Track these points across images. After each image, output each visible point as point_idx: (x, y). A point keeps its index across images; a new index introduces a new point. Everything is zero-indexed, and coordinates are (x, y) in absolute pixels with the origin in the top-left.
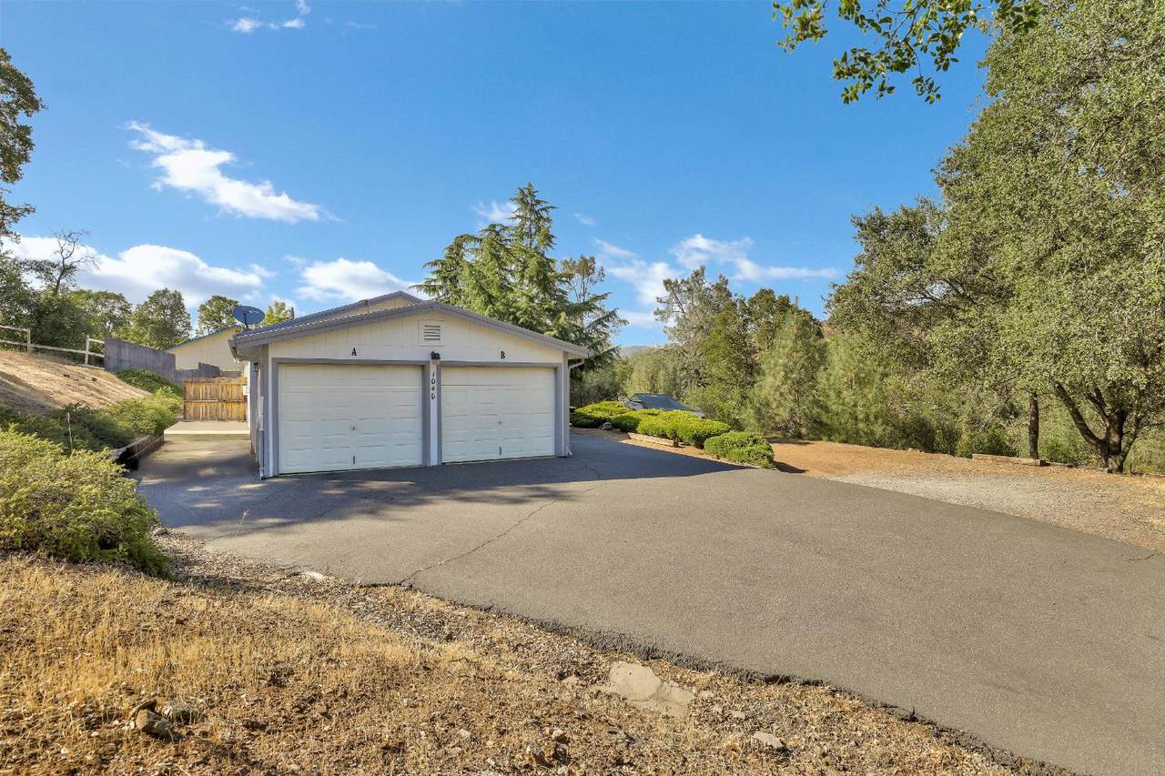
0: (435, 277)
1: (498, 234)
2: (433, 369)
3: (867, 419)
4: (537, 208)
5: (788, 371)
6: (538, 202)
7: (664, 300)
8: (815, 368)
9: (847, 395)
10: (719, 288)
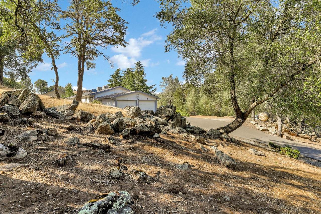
0: (112, 78)
1: (129, 70)
2: (138, 101)
3: (207, 111)
4: (140, 66)
5: (192, 101)
6: (141, 65)
7: (162, 82)
8: (197, 100)
9: (204, 106)
10: (176, 79)
